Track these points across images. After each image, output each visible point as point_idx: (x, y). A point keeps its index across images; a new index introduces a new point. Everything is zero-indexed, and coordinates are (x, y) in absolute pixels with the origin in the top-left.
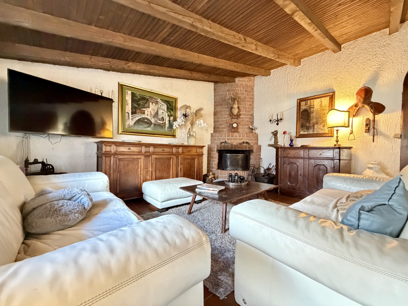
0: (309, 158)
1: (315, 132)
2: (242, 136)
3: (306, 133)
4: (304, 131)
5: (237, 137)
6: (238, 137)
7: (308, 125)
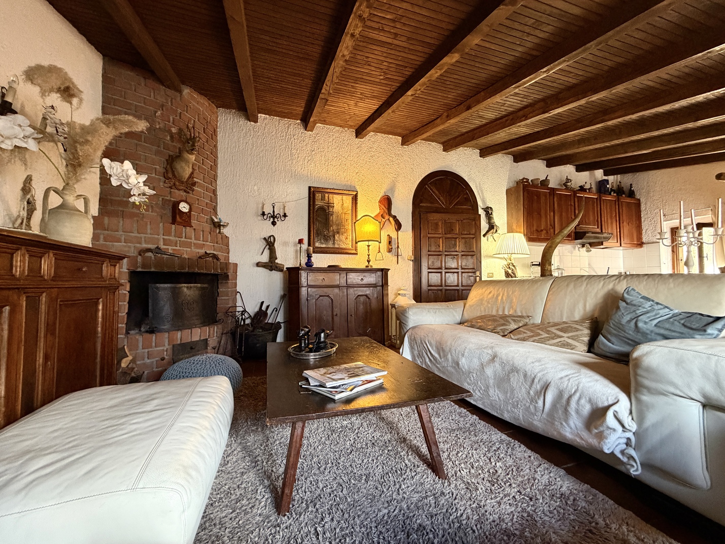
0: (348, 286)
1: (336, 246)
2: (201, 239)
3: (324, 246)
4: (322, 243)
5: (191, 239)
6: (193, 241)
7: (327, 234)
